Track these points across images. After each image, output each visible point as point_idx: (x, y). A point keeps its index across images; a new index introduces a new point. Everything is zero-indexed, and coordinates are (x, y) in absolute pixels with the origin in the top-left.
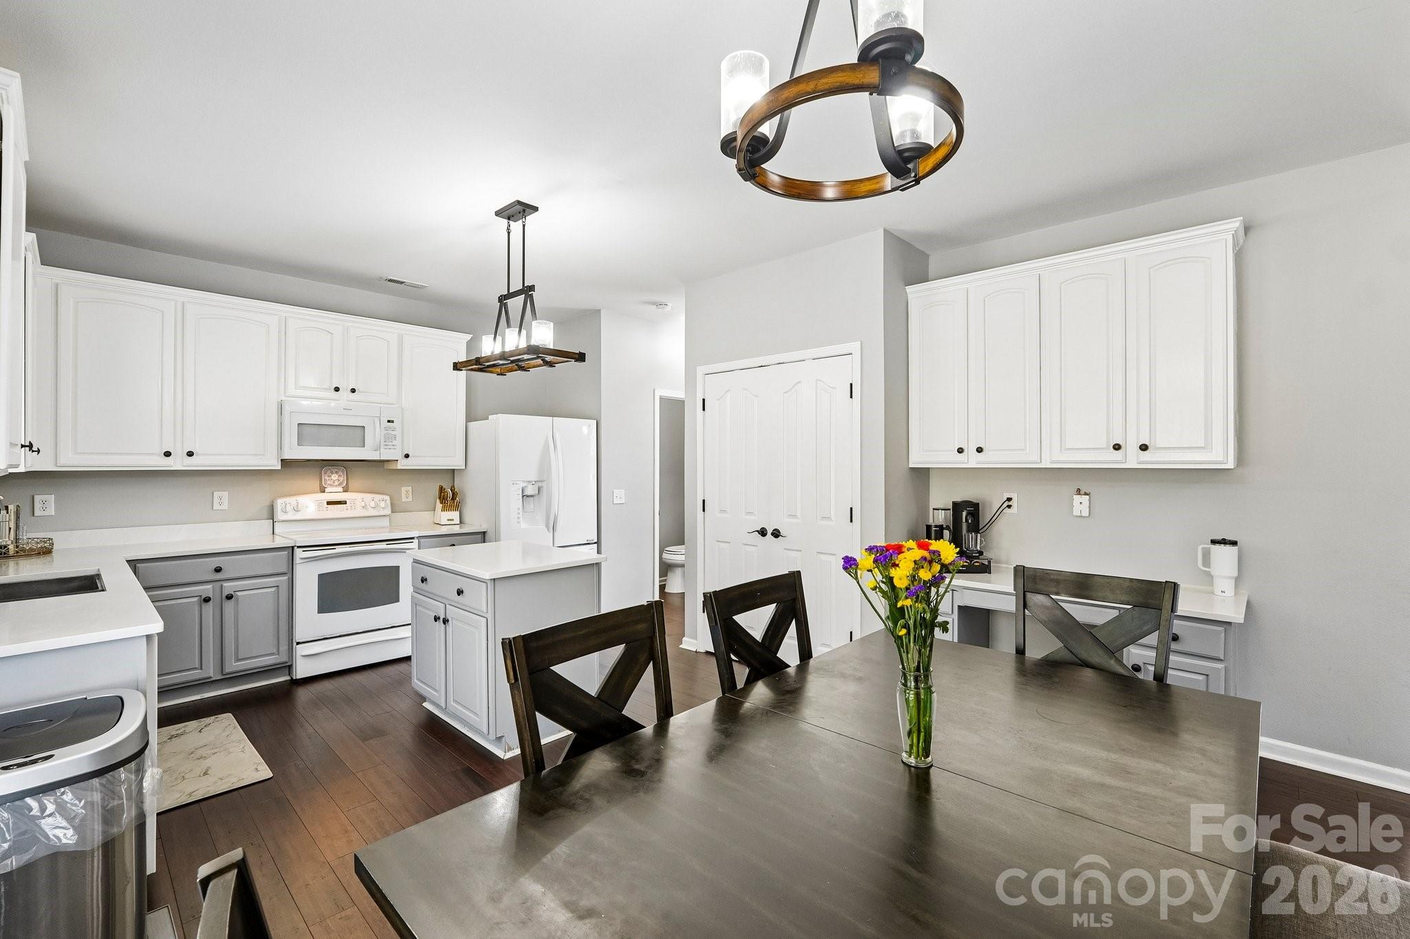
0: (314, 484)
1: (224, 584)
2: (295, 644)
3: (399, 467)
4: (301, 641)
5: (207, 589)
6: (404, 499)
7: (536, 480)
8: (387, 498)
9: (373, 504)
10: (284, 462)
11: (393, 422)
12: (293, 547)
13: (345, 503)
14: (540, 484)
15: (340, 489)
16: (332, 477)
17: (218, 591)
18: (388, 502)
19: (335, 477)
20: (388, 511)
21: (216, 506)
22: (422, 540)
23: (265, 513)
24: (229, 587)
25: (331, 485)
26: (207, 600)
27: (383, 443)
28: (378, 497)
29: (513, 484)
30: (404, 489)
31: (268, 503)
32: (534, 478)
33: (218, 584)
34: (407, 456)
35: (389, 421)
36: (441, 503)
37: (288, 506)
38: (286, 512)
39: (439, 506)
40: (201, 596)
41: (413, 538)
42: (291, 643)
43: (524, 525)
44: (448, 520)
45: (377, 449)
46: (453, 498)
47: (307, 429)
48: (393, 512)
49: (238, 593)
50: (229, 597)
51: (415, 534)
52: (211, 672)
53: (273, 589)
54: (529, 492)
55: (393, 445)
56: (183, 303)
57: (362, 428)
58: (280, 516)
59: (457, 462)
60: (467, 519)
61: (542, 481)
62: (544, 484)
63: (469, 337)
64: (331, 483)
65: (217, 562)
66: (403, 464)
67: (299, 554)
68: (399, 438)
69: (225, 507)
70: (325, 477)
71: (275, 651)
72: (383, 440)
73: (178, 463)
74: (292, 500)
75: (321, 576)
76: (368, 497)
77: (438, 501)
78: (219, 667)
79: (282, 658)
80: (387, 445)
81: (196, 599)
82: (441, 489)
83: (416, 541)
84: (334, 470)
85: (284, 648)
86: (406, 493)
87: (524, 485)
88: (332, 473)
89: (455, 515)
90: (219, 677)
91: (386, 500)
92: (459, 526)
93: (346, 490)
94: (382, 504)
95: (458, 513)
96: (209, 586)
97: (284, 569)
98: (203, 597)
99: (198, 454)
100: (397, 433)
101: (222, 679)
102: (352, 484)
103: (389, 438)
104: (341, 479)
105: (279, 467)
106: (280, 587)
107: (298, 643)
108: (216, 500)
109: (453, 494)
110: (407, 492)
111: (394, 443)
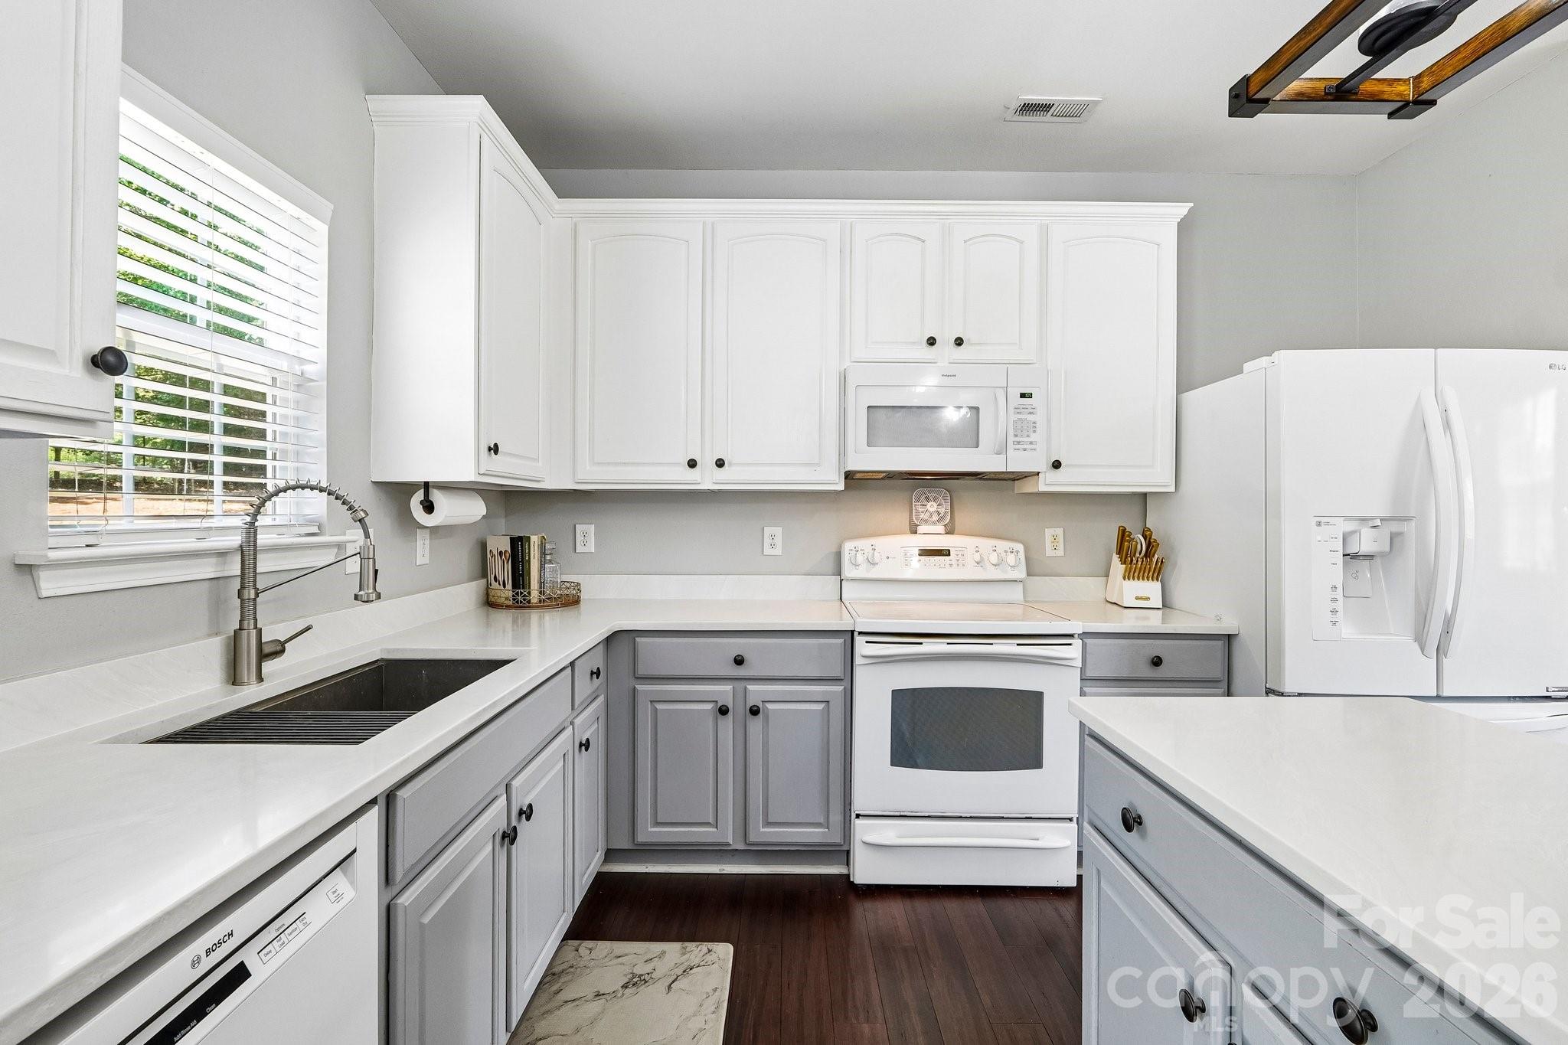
0: (901, 518)
1: (750, 687)
2: (853, 816)
3: (1042, 488)
4: (862, 813)
5: (725, 692)
6: (1049, 552)
7: (1383, 514)
8: (1020, 547)
9: (994, 558)
10: (849, 476)
11: (1030, 396)
12: (852, 632)
13: (947, 553)
14: (1395, 527)
15: (940, 528)
16: (929, 504)
17: (740, 695)
18: (1022, 555)
19: (932, 506)
20: (1020, 573)
21: (768, 551)
22: (1088, 641)
23: (830, 566)
24: (757, 692)
25: (926, 521)
26: (723, 711)
27: (1011, 439)
28: (1003, 545)
29: (1319, 524)
30: (1049, 533)
31: (834, 549)
32: (1378, 508)
33: (740, 685)
34: (1057, 465)
35: (1023, 396)
36: (1124, 562)
37: (859, 555)
38: (856, 565)
39: (1118, 568)
40: (717, 701)
41: (1071, 636)
42: (848, 814)
43: (1347, 631)
44: (1137, 598)
45: (1002, 450)
46: (1149, 554)
47: (881, 415)
48: (1029, 574)
49: (770, 706)
50: (755, 711)
51: (1076, 627)
52: (728, 835)
53: (821, 706)
54: (1366, 543)
55: (1031, 443)
56: (713, 224)
57: (974, 411)
58: (848, 571)
59: (1157, 477)
60: (1179, 597)
61: (1406, 519)
62: (1409, 528)
63: (1182, 209)
64: (925, 516)
65: (738, 646)
66: (1049, 482)
67: (862, 647)
68: (1041, 427)
69: (778, 551)
70: (917, 507)
71: (822, 820)
72: (1011, 433)
73: (706, 479)
74: (864, 544)
75: (897, 694)
76: (986, 544)
77: (1116, 559)
78: (741, 832)
79: (836, 838)
80: (1019, 443)
81: (709, 706)
82: (1123, 534)
83: (1077, 643)
84: (931, 495)
85: (836, 818)
86: (1053, 540)
87: (1350, 526)
88: (928, 499)
89: (1151, 589)
90: (741, 846)
91: (1017, 552)
92: (1160, 612)
93: (950, 531)
94: (1011, 559)
95: (1158, 585)
96: (728, 688)
97: (837, 672)
98: (719, 705)
99: (730, 464)
100: (1039, 417)
101: (743, 850)
102: (961, 519)
103: (1023, 429)
104: (942, 510)
105: (841, 487)
106: (831, 703)
107: (858, 816)
108: (767, 541)
109: (1149, 545)
110: (1055, 537)
111: (1033, 437)
